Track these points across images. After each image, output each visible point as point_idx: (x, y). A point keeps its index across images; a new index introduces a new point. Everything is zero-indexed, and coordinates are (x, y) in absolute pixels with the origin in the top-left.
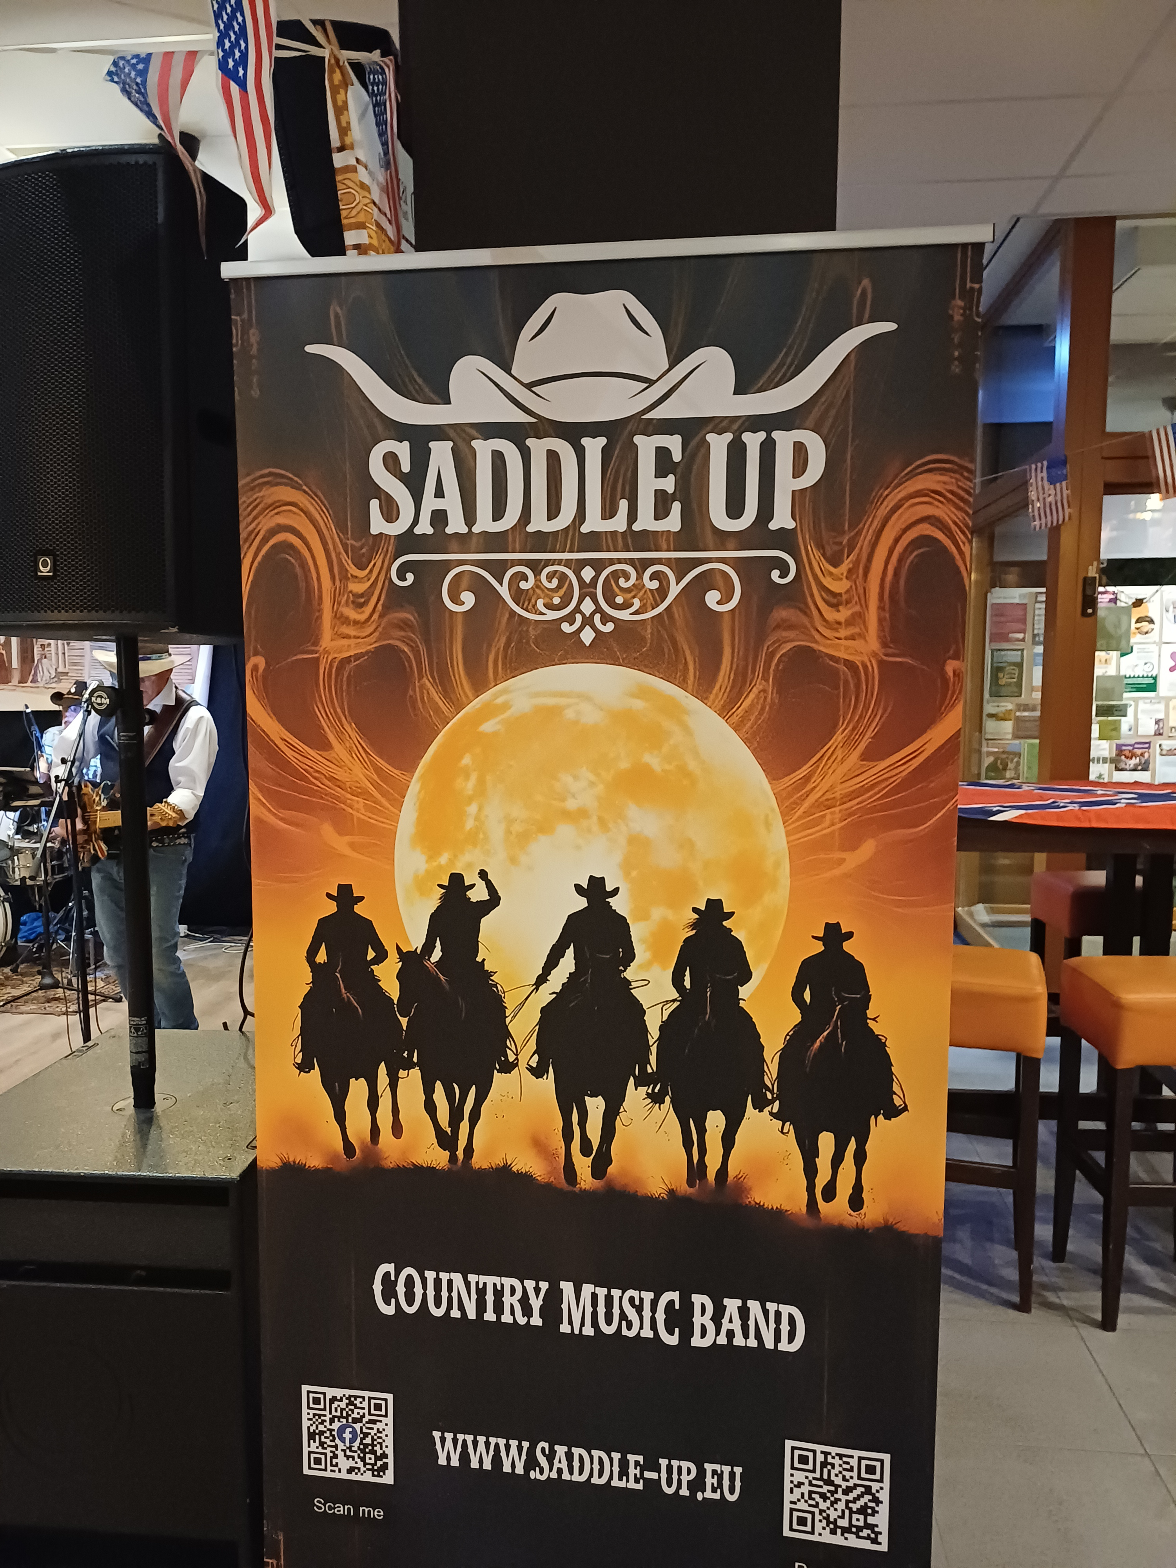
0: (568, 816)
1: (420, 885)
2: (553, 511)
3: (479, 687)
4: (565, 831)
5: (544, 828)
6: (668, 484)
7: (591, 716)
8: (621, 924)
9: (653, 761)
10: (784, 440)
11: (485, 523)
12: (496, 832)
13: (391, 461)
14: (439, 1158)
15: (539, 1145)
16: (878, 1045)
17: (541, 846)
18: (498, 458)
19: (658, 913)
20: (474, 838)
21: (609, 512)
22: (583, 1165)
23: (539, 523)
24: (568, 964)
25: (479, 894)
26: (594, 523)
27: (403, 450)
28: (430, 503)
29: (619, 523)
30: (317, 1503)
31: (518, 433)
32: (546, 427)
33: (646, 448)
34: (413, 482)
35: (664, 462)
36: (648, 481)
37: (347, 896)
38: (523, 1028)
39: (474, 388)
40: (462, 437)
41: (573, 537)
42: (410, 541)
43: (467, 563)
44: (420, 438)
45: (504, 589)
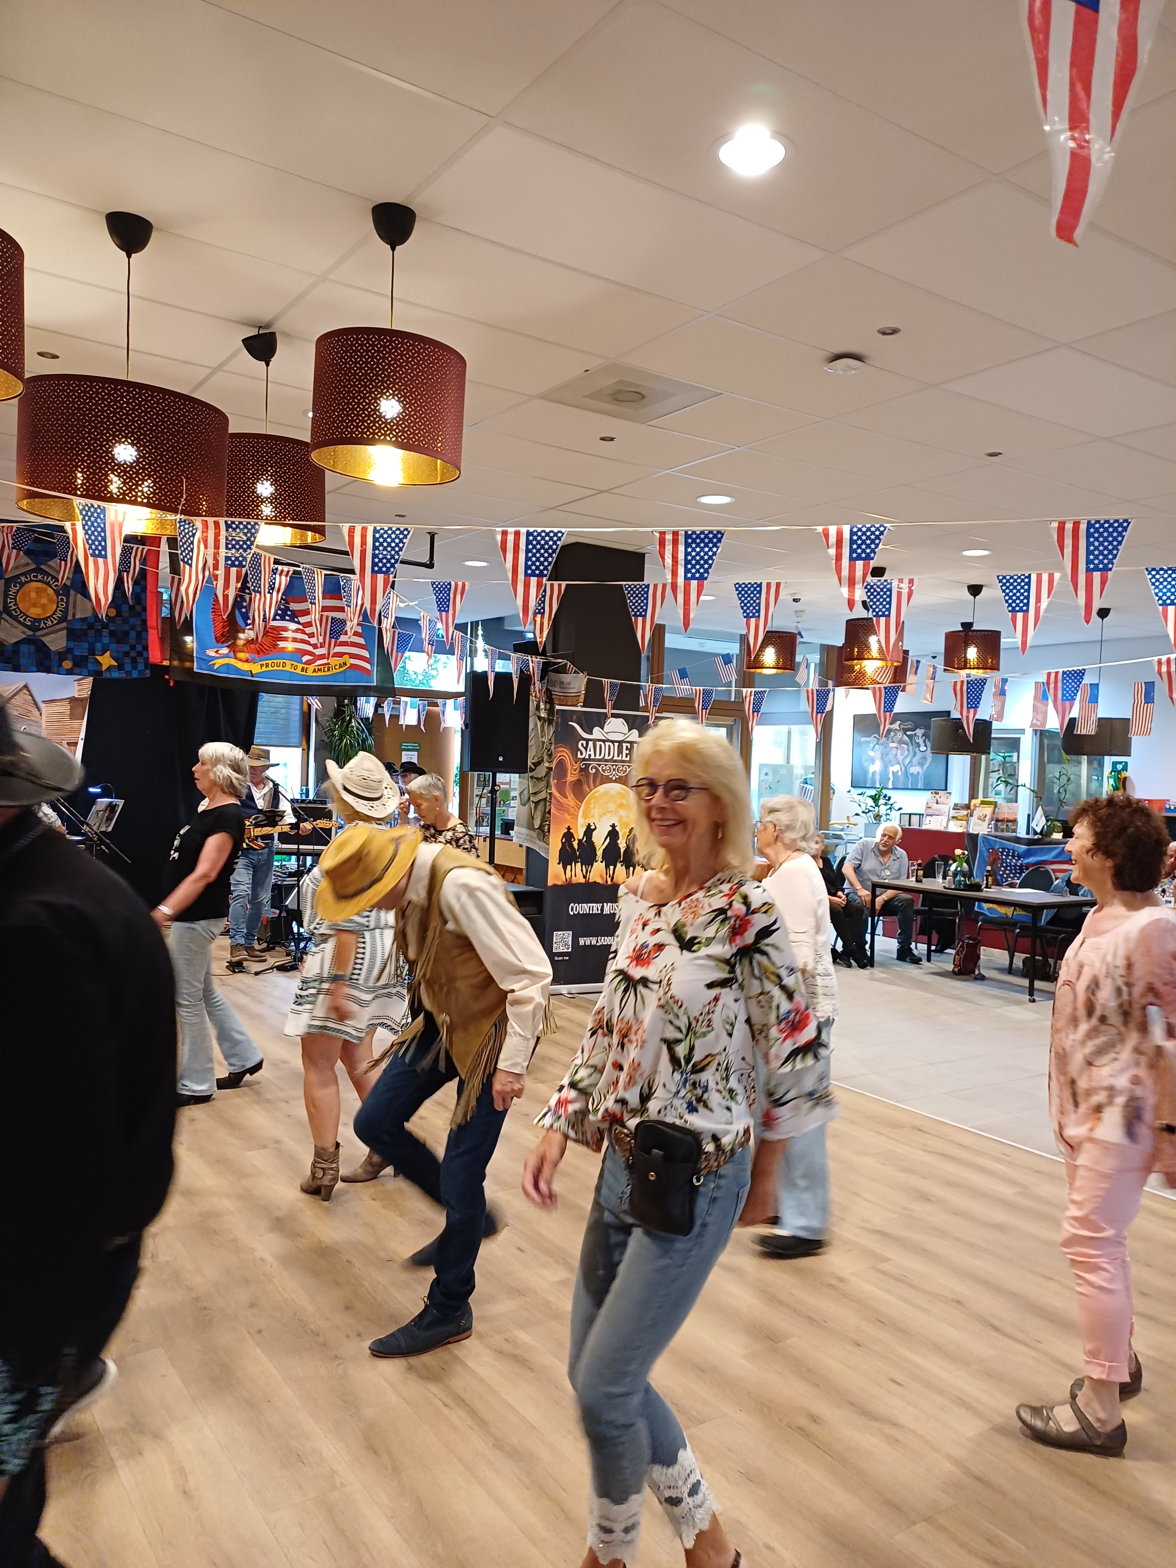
0: (610, 812)
2: (609, 755)
3: (595, 787)
5: (605, 814)
6: (628, 752)
7: (614, 793)
8: (617, 833)
9: (624, 802)
11: (598, 757)
21: (618, 756)
22: (609, 880)
23: (607, 757)
24: (608, 839)
26: (616, 758)
27: (584, 742)
28: (588, 753)
29: (620, 758)
30: (556, 958)
31: (604, 741)
32: (608, 741)
33: (625, 745)
34: (586, 749)
35: (627, 749)
36: (625, 752)
37: (569, 828)
38: (599, 853)
39: (597, 733)
40: (595, 741)
41: (612, 760)
42: (584, 759)
43: (594, 764)
44: (588, 740)
45: (600, 769)
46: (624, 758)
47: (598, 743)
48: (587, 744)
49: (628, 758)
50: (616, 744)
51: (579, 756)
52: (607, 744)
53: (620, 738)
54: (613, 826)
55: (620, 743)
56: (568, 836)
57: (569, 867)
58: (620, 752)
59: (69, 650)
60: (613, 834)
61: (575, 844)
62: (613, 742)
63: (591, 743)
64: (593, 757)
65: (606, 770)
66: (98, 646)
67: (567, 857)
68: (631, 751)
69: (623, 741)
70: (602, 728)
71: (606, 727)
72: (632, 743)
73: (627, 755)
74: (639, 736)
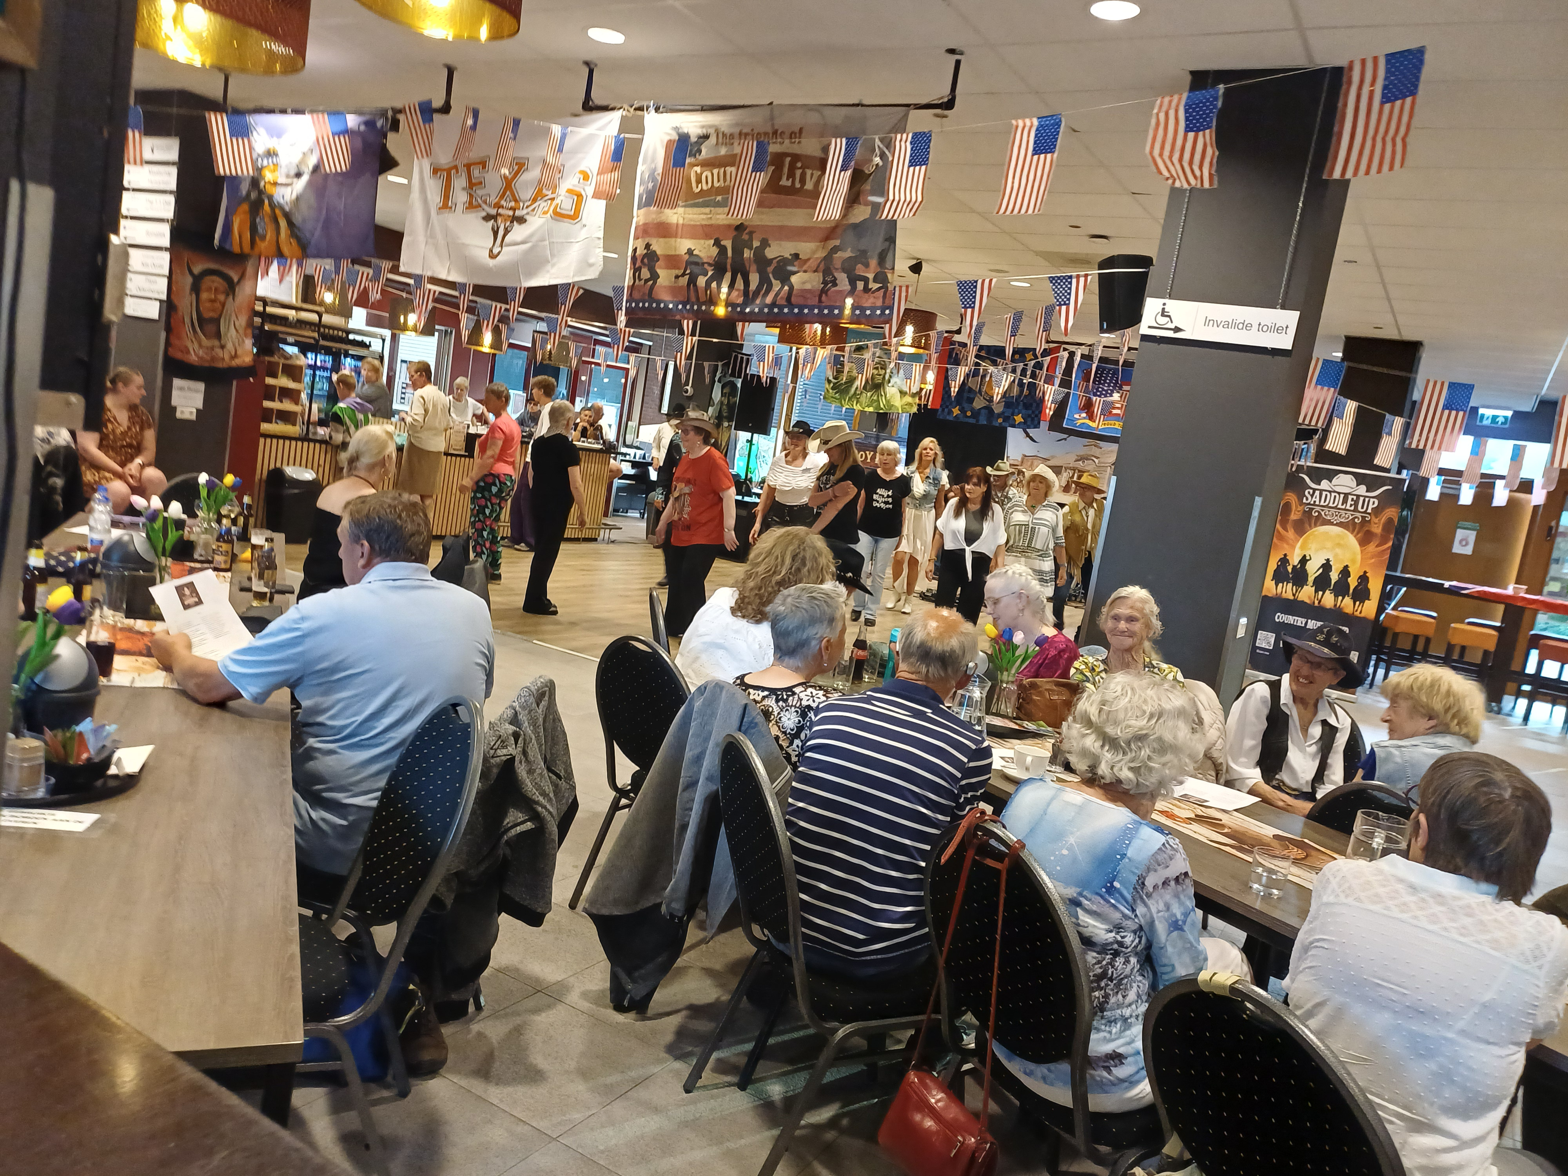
1: (1298, 555)
2: (1333, 503)
6: (1353, 503)
7: (1333, 534)
8: (1331, 566)
9: (1342, 542)
10: (1372, 500)
11: (1322, 503)
12: (1313, 549)
13: (1309, 493)
14: (1292, 598)
16: (1368, 590)
18: (1326, 495)
20: (1309, 549)
21: (1342, 505)
22: (1316, 602)
23: (1331, 505)
24: (1321, 570)
25: (1308, 558)
26: (1339, 506)
27: (1311, 491)
28: (1314, 499)
29: (1343, 507)
30: (1258, 651)
31: (1330, 492)
32: (1335, 492)
33: (1350, 497)
34: (1312, 496)
35: (1352, 500)
36: (1349, 502)
37: (1285, 555)
38: (1311, 579)
39: (1325, 484)
40: (1321, 491)
41: (1336, 508)
42: (1309, 504)
43: (1318, 508)
44: (1314, 490)
45: (1323, 513)
46: (1348, 507)
47: (1324, 493)
48: (1314, 493)
49: (1352, 508)
50: (1342, 496)
51: (1304, 501)
52: (1333, 494)
53: (1347, 490)
54: (1328, 560)
55: (1346, 495)
56: (1284, 561)
57: (1281, 585)
58: (1345, 501)
59: (1003, 413)
60: (1327, 567)
61: (1290, 569)
62: (1339, 493)
63: (1317, 493)
64: (1317, 503)
65: (1327, 514)
66: (1016, 411)
67: (1280, 576)
68: (1356, 503)
69: (1349, 494)
70: (1331, 482)
71: (1335, 481)
72: (1358, 496)
73: (1351, 505)
74: (1367, 491)
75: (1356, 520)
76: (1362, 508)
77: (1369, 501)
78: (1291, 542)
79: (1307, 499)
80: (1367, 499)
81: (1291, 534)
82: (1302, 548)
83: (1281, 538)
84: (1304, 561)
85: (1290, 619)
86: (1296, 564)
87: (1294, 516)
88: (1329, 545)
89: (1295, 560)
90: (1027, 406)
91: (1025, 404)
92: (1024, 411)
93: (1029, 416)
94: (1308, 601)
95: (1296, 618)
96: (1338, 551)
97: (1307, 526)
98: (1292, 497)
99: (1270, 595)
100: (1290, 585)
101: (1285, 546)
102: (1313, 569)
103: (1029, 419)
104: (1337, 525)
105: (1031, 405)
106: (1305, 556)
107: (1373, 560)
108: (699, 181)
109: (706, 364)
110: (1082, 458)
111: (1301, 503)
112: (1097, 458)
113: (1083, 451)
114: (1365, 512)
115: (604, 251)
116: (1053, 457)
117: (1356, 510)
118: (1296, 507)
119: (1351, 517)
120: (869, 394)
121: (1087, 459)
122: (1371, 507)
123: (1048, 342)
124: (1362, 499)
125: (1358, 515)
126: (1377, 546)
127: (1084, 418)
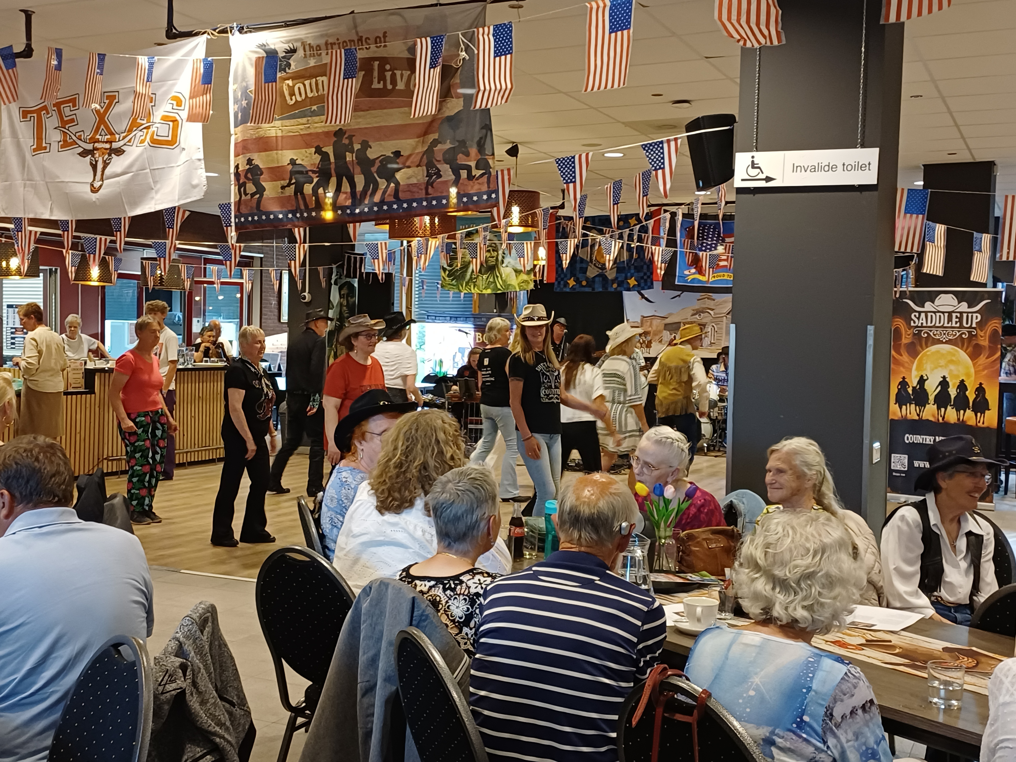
0: (941, 366)
1: (916, 377)
2: (940, 323)
3: (927, 347)
4: (940, 369)
5: (936, 368)
6: (957, 320)
7: (944, 352)
8: (948, 383)
9: (954, 358)
10: (975, 315)
11: (929, 324)
12: (929, 369)
13: (915, 316)
14: (917, 418)
15: (934, 416)
16: (987, 400)
17: (936, 371)
18: (932, 316)
19: (954, 381)
20: (925, 370)
21: (948, 323)
22: (940, 419)
23: (937, 325)
24: (939, 388)
25: (925, 378)
26: (946, 325)
27: (917, 314)
28: (921, 321)
29: (950, 325)
30: (894, 474)
31: (934, 312)
32: (939, 312)
33: (954, 315)
34: (918, 318)
35: (957, 317)
36: (954, 320)
37: (904, 378)
38: (932, 398)
39: (928, 306)
40: (926, 313)
41: (942, 327)
42: (917, 327)
43: (926, 330)
44: (920, 313)
45: (931, 334)
46: (954, 325)
47: (929, 314)
48: (920, 315)
49: (958, 325)
50: (946, 315)
51: (912, 324)
52: (938, 314)
53: (950, 309)
54: (944, 377)
55: (950, 313)
56: (903, 384)
57: (904, 407)
58: (950, 319)
59: (616, 279)
60: (944, 383)
61: (910, 390)
62: (943, 313)
63: (923, 315)
64: (925, 324)
65: (936, 334)
66: (629, 275)
67: (902, 400)
68: (960, 319)
69: (953, 312)
70: (933, 303)
71: (937, 302)
72: (961, 313)
73: (956, 323)
74: (969, 307)
75: (963, 336)
76: (967, 323)
77: (972, 316)
78: (906, 365)
79: (914, 322)
80: (970, 315)
81: (905, 358)
82: (918, 369)
83: (898, 363)
84: (922, 381)
85: (919, 439)
86: (915, 385)
87: (906, 340)
88: (942, 362)
89: (913, 382)
90: (638, 269)
91: (636, 268)
92: (636, 274)
93: (642, 278)
94: (931, 419)
95: (924, 437)
96: (952, 367)
97: (919, 348)
98: (900, 322)
99: (896, 418)
100: (913, 406)
101: (902, 369)
102: (932, 387)
103: (642, 281)
104: (946, 343)
105: (642, 267)
106: (922, 376)
107: (986, 372)
108: (292, 94)
109: (320, 269)
110: (698, 312)
111: (910, 327)
112: (712, 310)
113: (698, 305)
114: (971, 327)
115: (206, 172)
116: (670, 314)
117: (961, 326)
118: (906, 331)
119: (958, 334)
120: (485, 277)
121: (703, 312)
122: (975, 321)
123: (649, 206)
124: (965, 315)
125: (964, 330)
126: (987, 358)
127: (694, 274)
